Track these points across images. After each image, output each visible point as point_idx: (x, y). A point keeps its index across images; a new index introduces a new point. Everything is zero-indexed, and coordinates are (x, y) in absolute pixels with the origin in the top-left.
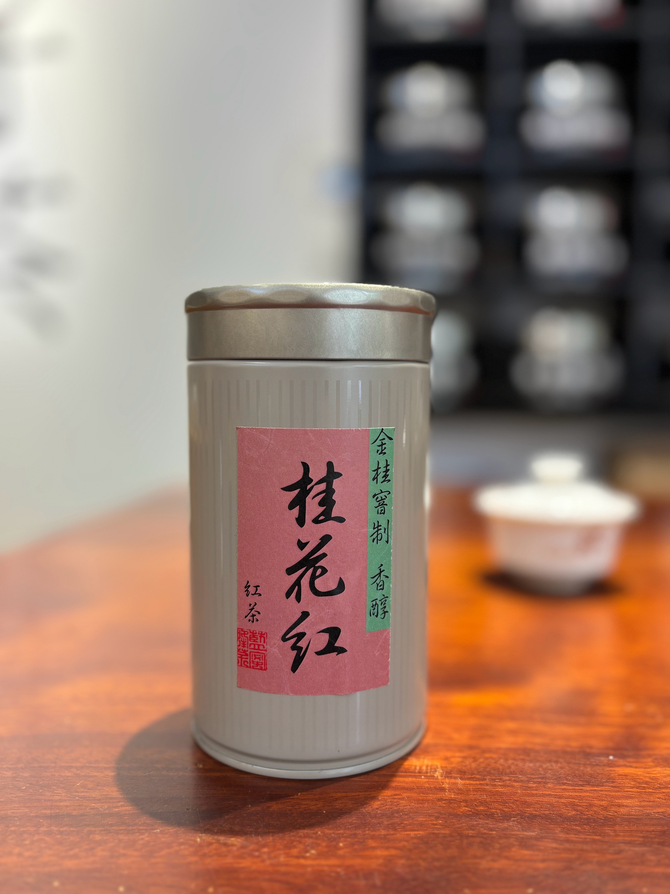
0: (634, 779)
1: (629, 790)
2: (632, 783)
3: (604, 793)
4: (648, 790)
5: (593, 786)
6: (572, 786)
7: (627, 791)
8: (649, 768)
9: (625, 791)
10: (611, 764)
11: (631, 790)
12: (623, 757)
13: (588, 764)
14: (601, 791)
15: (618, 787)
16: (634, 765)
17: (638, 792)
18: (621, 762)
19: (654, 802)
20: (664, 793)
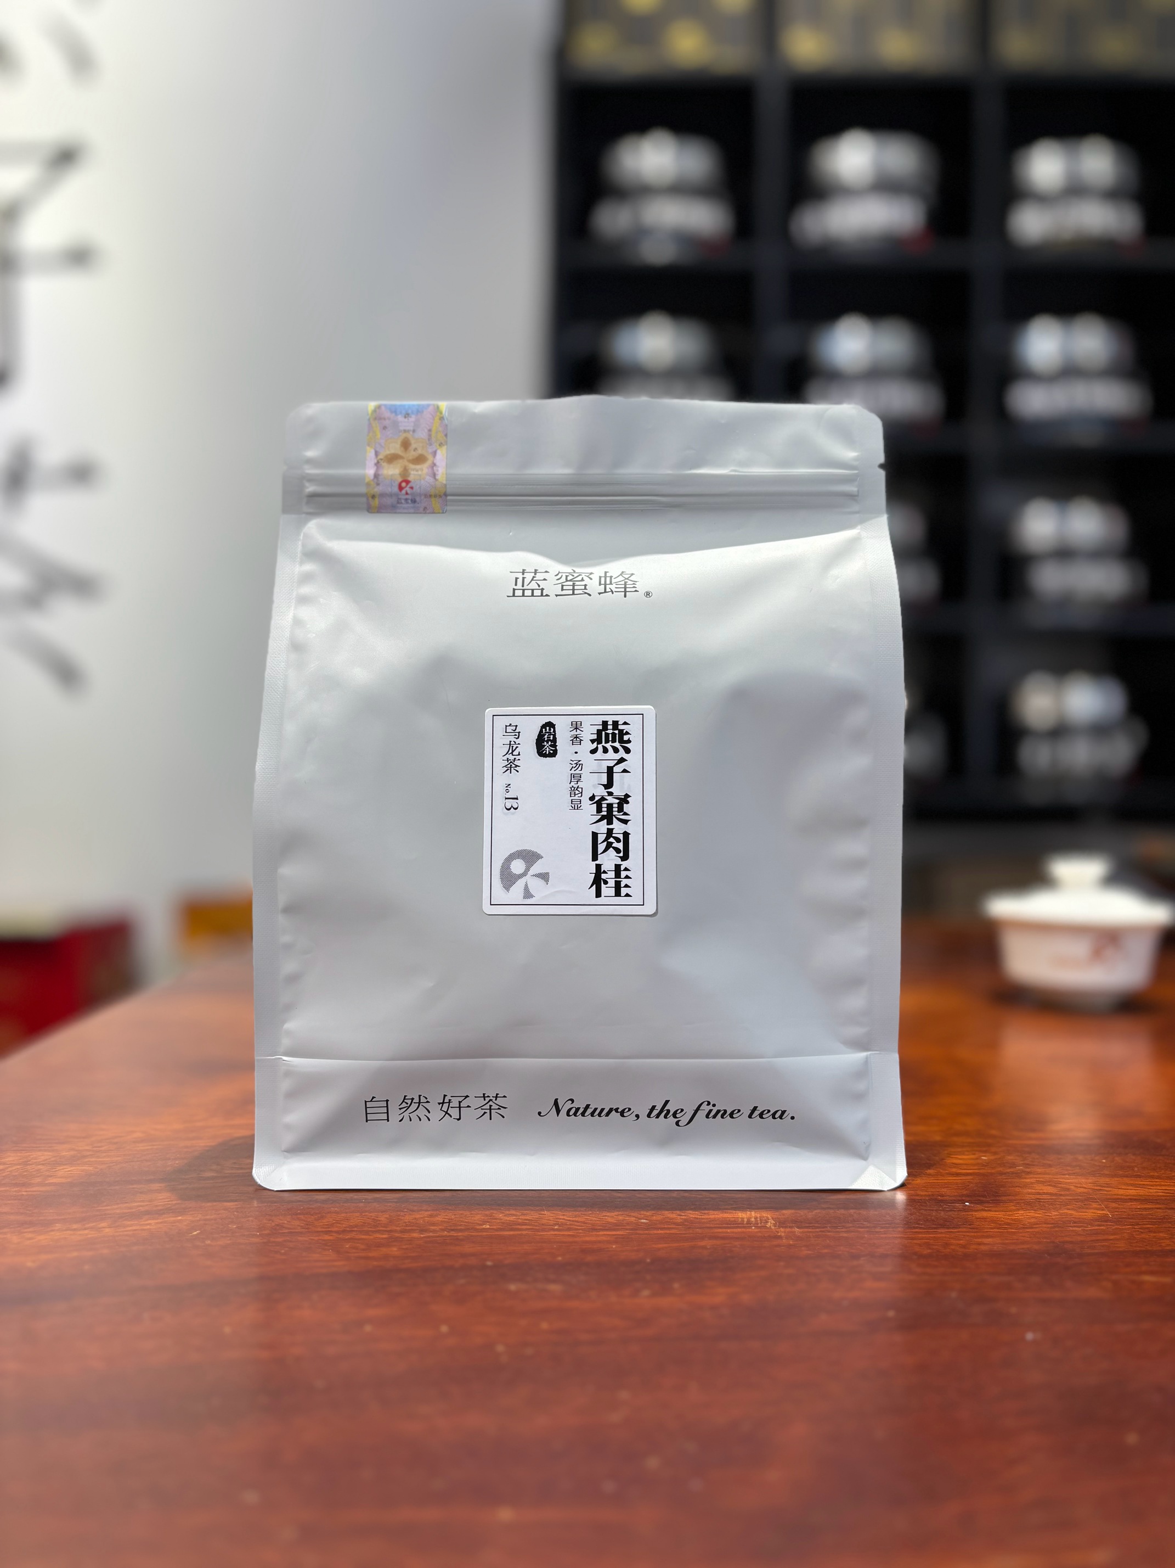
0: (993, 1221)
1: (989, 1230)
2: (992, 1224)
3: (961, 1234)
4: (1011, 1230)
5: (948, 1228)
6: (924, 1229)
7: (986, 1232)
8: (1011, 1211)
9: (984, 1232)
10: (966, 1209)
11: (991, 1230)
12: (981, 1202)
13: (941, 1210)
14: (957, 1232)
15: (977, 1228)
16: (993, 1209)
17: (999, 1232)
18: (979, 1207)
19: (1017, 1239)
20: (1029, 1232)
